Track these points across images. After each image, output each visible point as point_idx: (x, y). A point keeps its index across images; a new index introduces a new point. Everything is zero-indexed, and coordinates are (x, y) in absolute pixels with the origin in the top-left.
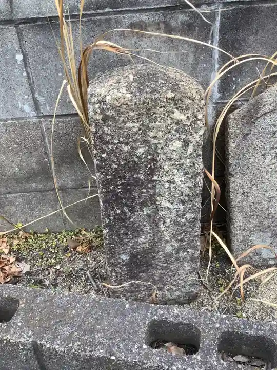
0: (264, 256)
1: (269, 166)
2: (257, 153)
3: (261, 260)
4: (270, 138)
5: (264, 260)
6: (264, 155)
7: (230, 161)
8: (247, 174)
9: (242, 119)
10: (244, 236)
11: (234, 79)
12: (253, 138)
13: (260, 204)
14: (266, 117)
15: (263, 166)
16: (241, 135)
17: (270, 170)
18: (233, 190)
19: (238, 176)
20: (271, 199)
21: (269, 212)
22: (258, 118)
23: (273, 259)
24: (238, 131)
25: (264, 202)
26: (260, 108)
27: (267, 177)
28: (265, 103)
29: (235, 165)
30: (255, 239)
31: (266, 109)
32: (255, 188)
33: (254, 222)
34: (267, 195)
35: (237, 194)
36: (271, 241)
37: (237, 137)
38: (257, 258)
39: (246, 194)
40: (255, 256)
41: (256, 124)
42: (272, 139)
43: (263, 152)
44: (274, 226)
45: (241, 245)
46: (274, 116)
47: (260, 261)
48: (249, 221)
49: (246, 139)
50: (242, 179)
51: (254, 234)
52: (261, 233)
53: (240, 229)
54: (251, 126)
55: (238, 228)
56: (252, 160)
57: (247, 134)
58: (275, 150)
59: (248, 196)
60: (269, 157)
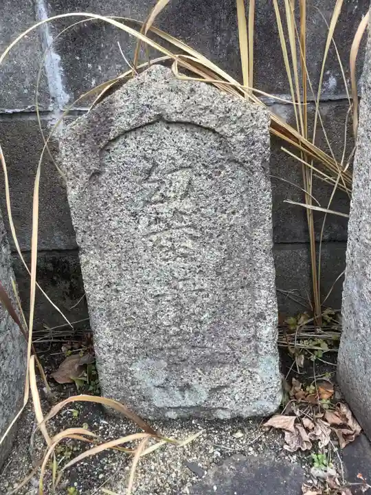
0: (158, 403)
1: (147, 236)
2: (122, 210)
3: (152, 410)
4: (140, 183)
5: (158, 409)
6: (134, 214)
7: (73, 223)
8: (110, 250)
9: (81, 142)
10: (118, 364)
11: (89, 65)
12: (111, 181)
13: (140, 305)
14: (128, 141)
15: (136, 236)
16: (84, 174)
17: (151, 244)
18: (87, 278)
19: (92, 252)
20: (160, 298)
21: (158, 322)
22: (110, 141)
23: (175, 408)
24: (78, 165)
25: (146, 303)
26: (112, 121)
27: (146, 257)
28: (120, 111)
29: (85, 232)
30: (138, 369)
31: (122, 123)
32: (129, 277)
33: (133, 340)
34: (150, 291)
35: (95, 285)
36: (165, 376)
37: (78, 177)
38: (144, 405)
39: (114, 287)
40: (141, 400)
41: (111, 154)
42: (146, 185)
43: (133, 209)
44: (169, 349)
45: (113, 379)
46: (142, 139)
47: (150, 412)
48: (125, 336)
49: (99, 183)
50: (103, 259)
51: (136, 361)
52: (148, 359)
53: (109, 350)
54: (101, 156)
55: (105, 349)
56: (114, 224)
57: (98, 173)
58: (153, 206)
59: (117, 291)
60: (144, 220)
